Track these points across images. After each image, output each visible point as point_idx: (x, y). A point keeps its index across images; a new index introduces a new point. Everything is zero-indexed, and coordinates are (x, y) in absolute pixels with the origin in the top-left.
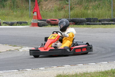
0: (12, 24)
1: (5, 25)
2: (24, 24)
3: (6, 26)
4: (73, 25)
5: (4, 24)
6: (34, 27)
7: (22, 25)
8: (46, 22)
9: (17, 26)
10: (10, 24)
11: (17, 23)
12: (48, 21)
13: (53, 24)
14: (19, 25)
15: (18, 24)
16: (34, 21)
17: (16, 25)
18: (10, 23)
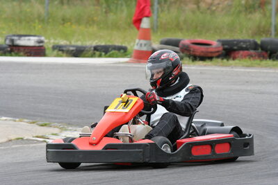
0: (78, 53)
1: (58, 56)
2: (117, 52)
3: (61, 56)
4: (258, 61)
5: (55, 52)
6: (140, 62)
7: (110, 56)
8: (177, 49)
9: (95, 57)
10: (73, 50)
11: (96, 49)
12: (184, 45)
13: (197, 54)
14: (100, 56)
15: (97, 53)
16: (141, 45)
17: (93, 56)
18: (71, 48)
